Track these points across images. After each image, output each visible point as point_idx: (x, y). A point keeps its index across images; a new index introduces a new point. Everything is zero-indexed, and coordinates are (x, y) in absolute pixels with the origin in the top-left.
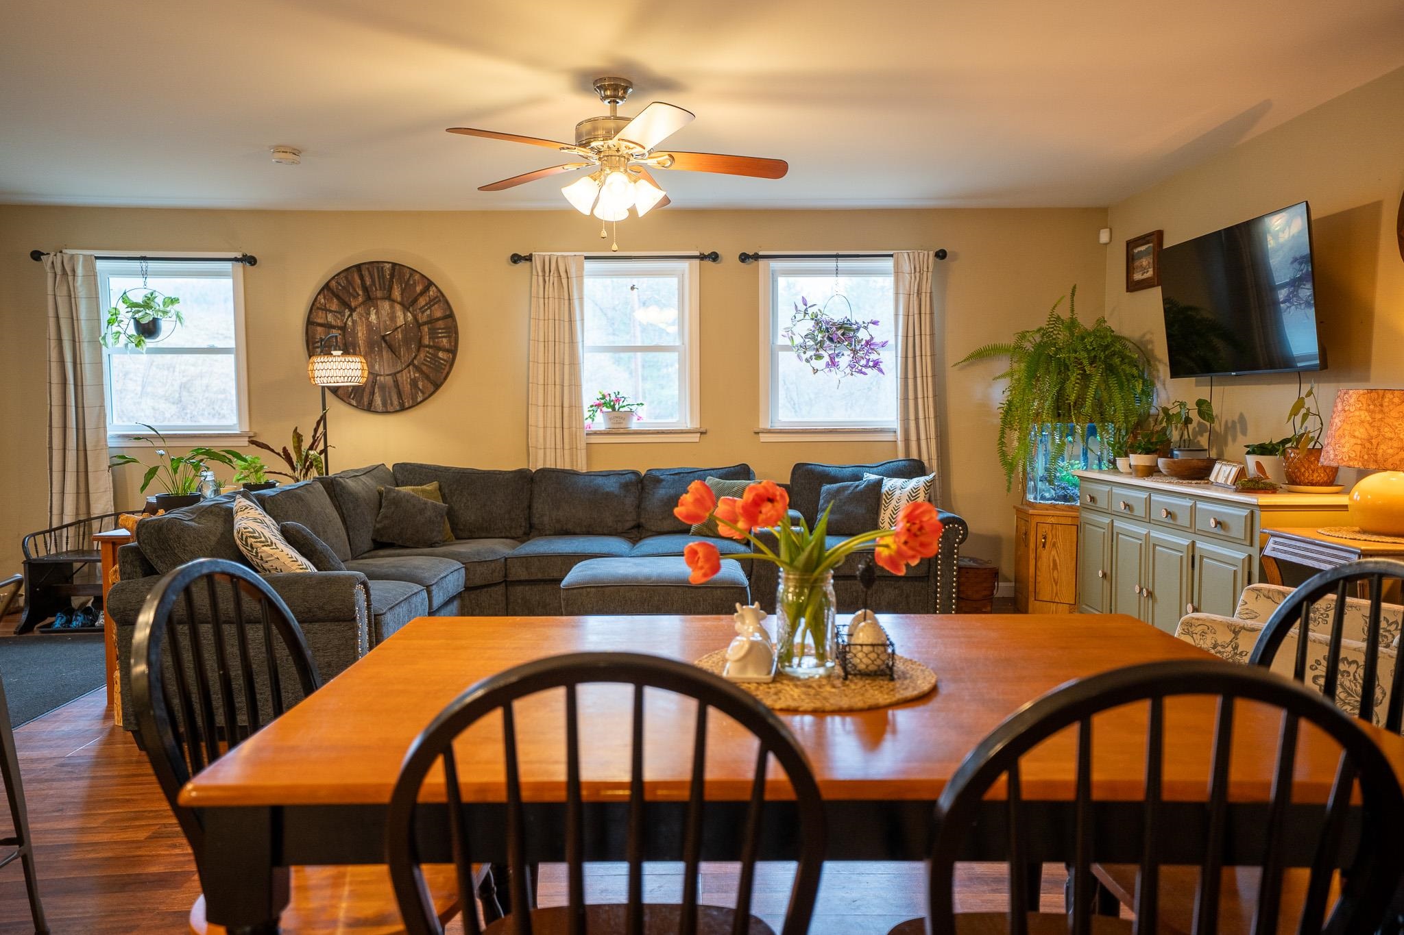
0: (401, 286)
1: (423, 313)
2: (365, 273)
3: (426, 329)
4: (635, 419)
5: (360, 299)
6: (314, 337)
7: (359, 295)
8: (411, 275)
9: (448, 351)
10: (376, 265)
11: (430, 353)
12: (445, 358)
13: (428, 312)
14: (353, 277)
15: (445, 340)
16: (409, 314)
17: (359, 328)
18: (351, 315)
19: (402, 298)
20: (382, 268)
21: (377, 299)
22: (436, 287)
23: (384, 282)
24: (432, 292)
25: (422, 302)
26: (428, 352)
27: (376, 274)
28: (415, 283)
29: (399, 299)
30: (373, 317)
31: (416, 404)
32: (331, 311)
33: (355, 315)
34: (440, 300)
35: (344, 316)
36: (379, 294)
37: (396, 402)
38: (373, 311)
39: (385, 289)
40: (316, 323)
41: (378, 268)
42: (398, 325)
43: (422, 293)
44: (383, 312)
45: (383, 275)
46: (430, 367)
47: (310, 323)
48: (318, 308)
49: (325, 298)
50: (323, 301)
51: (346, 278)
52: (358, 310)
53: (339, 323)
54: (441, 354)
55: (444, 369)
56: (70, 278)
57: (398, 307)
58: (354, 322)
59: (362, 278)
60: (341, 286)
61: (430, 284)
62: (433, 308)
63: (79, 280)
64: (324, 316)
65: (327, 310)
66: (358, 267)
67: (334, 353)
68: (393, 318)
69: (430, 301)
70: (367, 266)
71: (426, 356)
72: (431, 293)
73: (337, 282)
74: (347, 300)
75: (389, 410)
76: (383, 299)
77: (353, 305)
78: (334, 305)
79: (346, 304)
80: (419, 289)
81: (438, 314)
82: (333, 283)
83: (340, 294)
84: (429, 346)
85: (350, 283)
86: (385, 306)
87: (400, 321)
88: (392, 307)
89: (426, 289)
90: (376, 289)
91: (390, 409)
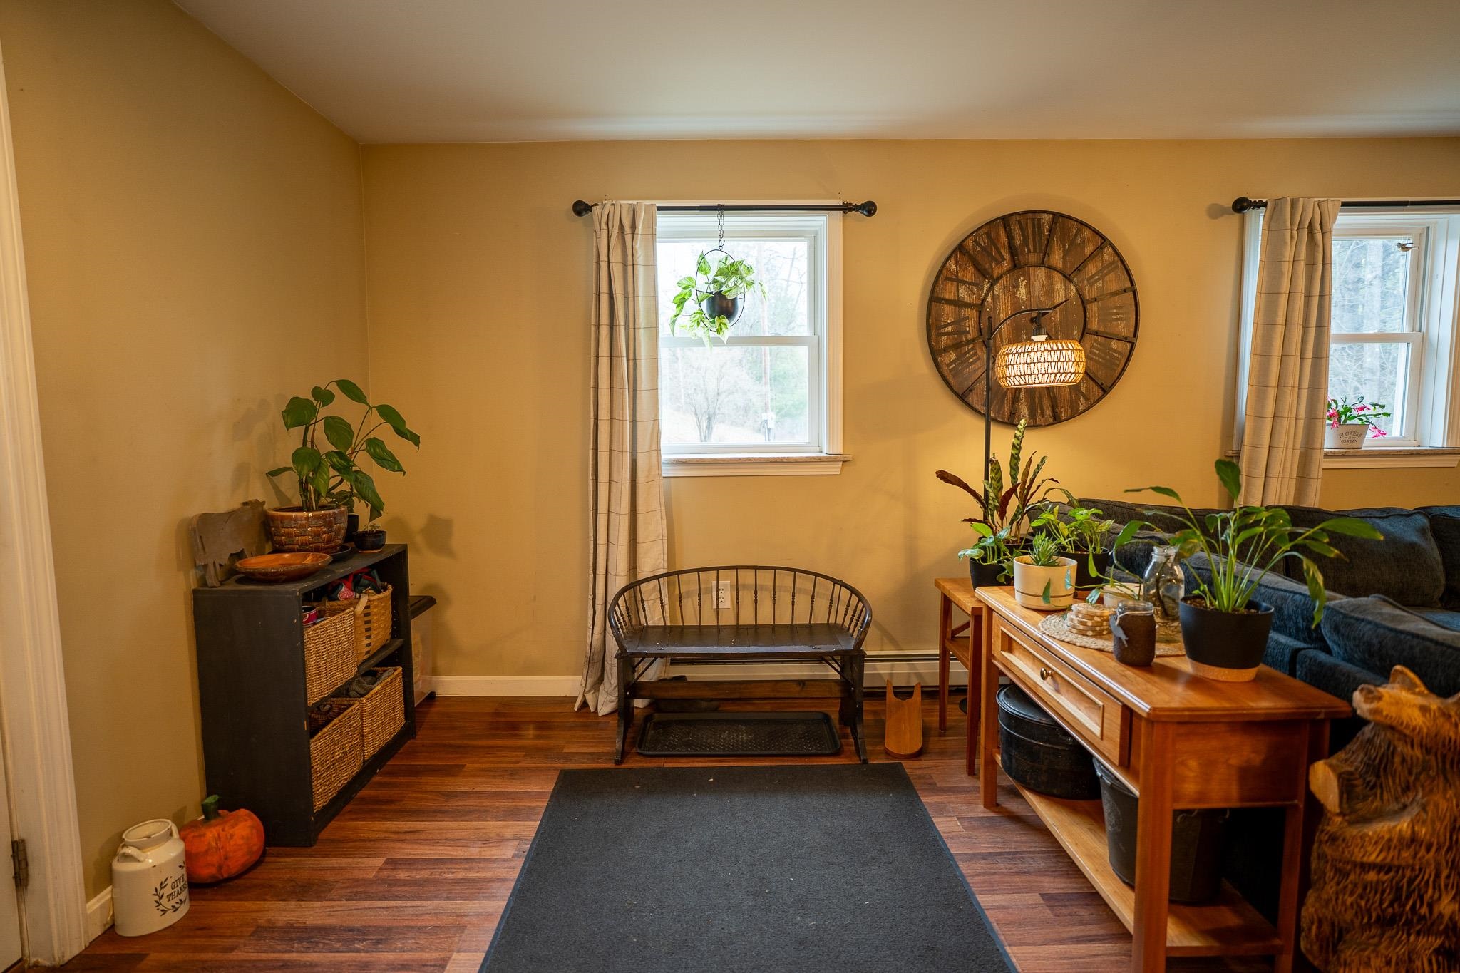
0: (1064, 246)
1: (1091, 285)
2: (1016, 229)
3: (1093, 308)
4: (1369, 435)
5: (1006, 265)
6: (938, 320)
7: (1004, 259)
8: (1079, 230)
9: (1125, 340)
10: (1029, 217)
11: (1099, 343)
12: (1120, 349)
13: (1099, 284)
14: (998, 235)
15: (1121, 324)
16: (1072, 287)
17: (1002, 307)
18: (991, 288)
19: (1064, 263)
20: (1039, 220)
21: (1028, 265)
22: (1114, 249)
23: (1040, 239)
24: (1107, 254)
25: (1092, 268)
26: (1096, 341)
27: (1030, 230)
28: (1083, 242)
29: (1060, 265)
30: (1022, 291)
31: (1075, 414)
32: (964, 283)
33: (997, 289)
34: (1117, 267)
35: (982, 289)
36: (1033, 258)
37: (1048, 413)
38: (1022, 283)
39: (1040, 252)
40: (943, 299)
41: (1033, 219)
42: (1057, 302)
43: (1092, 256)
44: (1036, 284)
45: (1039, 228)
46: (1097, 362)
47: (934, 299)
48: (947, 279)
49: (956, 264)
50: (954, 267)
51: (988, 234)
52: (1001, 281)
53: (975, 300)
54: (1114, 344)
55: (1118, 365)
56: (628, 237)
57: (1057, 277)
58: (994, 297)
59: (1010, 236)
60: (980, 246)
61: (1104, 242)
62: (1107, 278)
63: (639, 238)
64: (954, 289)
65: (959, 281)
66: (1005, 220)
67: (1036, 338)
68: (1049, 292)
69: (1104, 268)
70: (1018, 218)
71: (1094, 347)
72: (1105, 256)
73: (975, 241)
74: (987, 266)
75: (1038, 423)
76: (1036, 265)
77: (995, 273)
78: (969, 274)
79: (983, 273)
80: (1088, 250)
81: (1113, 287)
82: (970, 242)
83: (979, 258)
84: (1096, 333)
85: (993, 241)
86: (1042, 273)
87: (1060, 296)
88: (1049, 277)
89: (1100, 248)
90: (1029, 251)
91: (1039, 421)
